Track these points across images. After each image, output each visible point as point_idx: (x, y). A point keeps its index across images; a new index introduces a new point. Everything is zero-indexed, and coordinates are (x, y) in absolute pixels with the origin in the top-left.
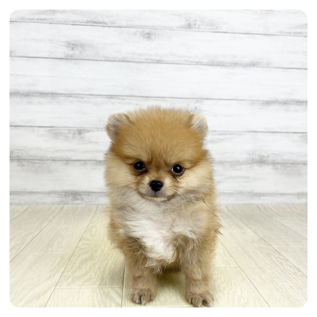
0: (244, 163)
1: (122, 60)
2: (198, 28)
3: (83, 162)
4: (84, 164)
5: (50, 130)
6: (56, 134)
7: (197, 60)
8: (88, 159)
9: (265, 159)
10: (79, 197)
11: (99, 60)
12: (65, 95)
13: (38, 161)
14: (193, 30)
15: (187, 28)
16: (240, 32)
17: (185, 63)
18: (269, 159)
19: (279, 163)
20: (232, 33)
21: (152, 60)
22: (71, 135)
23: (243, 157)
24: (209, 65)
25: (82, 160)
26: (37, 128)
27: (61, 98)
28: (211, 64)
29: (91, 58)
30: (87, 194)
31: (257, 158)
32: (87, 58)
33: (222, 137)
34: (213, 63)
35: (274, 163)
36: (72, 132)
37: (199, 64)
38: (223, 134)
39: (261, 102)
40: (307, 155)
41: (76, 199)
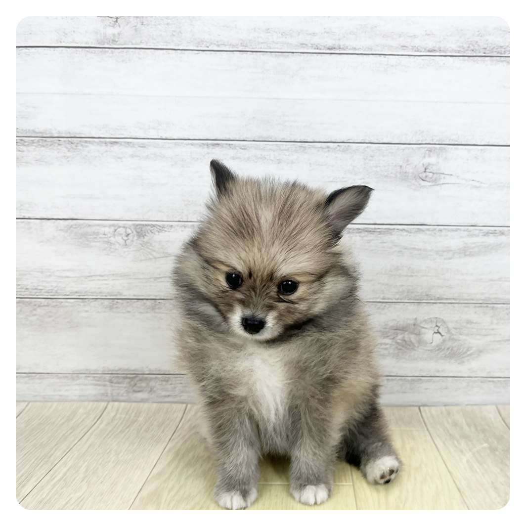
3: (149, 303)
4: (153, 308)
6: (84, 235)
10: (144, 384)
17: (403, 52)
21: (317, 46)
22: (119, 239)
25: (147, 299)
27: (94, 149)
30: (161, 378)
33: (491, 240)
36: (122, 230)
38: (494, 233)
41: (135, 388)
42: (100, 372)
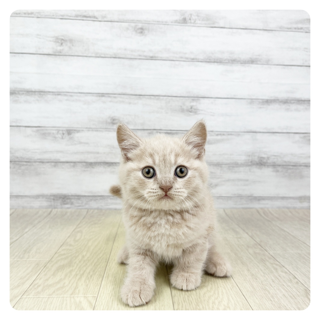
0: (242, 165)
1: (114, 56)
2: (193, 23)
3: (72, 164)
4: (74, 166)
5: (38, 131)
6: (44, 134)
7: (192, 57)
8: (78, 160)
9: (265, 161)
10: (69, 201)
11: (90, 57)
12: (53, 93)
13: (25, 163)
14: (189, 25)
15: (182, 23)
16: (238, 27)
17: (180, 59)
18: (269, 161)
19: (279, 165)
20: (229, 28)
21: (146, 56)
22: (60, 136)
23: (242, 159)
24: (206, 62)
25: (71, 162)
26: (24, 128)
27: (50, 97)
28: (208, 61)
29: (81, 54)
30: (76, 198)
31: (256, 159)
32: (76, 54)
33: (219, 137)
34: (210, 60)
35: (274, 165)
36: (61, 132)
37: (195, 60)
38: (220, 134)
39: (261, 101)
40: (309, 157)
41: (65, 203)
42: (49, 195)
